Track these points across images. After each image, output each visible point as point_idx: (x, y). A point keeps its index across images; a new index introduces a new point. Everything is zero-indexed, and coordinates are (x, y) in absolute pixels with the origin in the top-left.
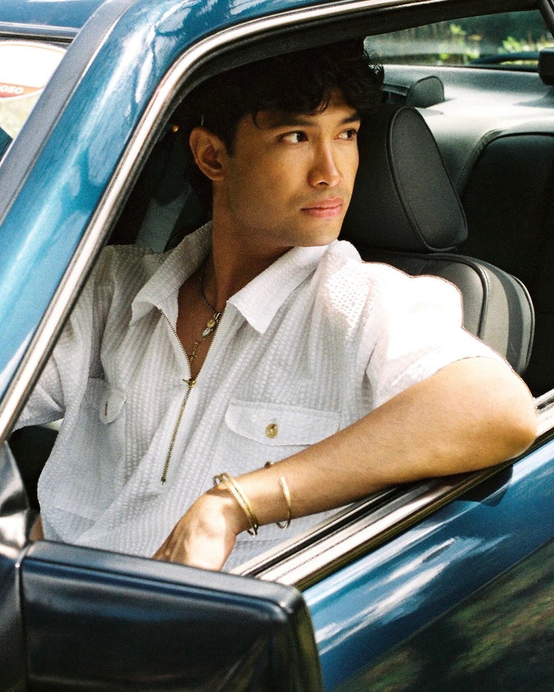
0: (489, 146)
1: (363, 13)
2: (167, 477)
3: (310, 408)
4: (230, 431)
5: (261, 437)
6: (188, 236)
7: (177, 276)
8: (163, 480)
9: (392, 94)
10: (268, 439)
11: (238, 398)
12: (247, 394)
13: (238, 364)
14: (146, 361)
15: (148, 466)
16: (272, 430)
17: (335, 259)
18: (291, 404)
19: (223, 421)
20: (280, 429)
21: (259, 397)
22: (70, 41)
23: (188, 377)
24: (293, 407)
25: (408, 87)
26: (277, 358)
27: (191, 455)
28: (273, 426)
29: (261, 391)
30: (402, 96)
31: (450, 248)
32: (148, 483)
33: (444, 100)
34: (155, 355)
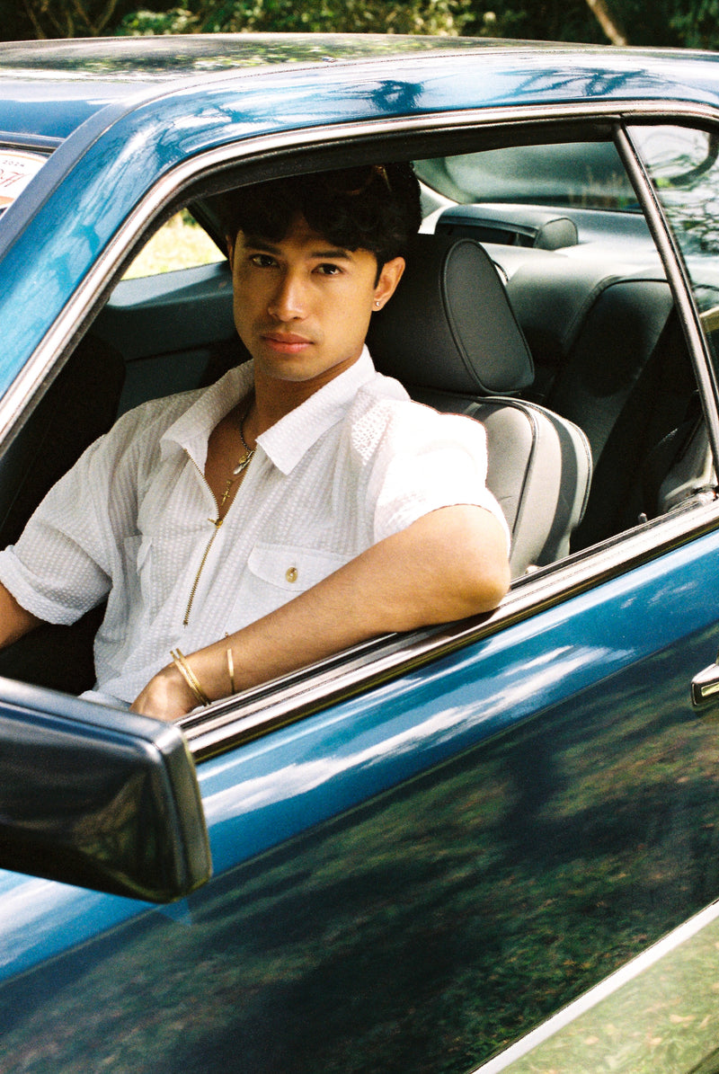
0: (607, 290)
1: (404, 134)
2: (189, 621)
3: (332, 552)
4: (252, 575)
5: (282, 582)
6: (231, 370)
7: (211, 414)
8: (186, 623)
9: (521, 235)
10: (288, 583)
11: (263, 541)
12: (270, 535)
13: (266, 505)
14: (171, 501)
15: (170, 608)
16: (292, 575)
17: (364, 396)
18: (313, 548)
19: (246, 565)
20: (300, 573)
21: (283, 539)
22: (51, 151)
23: (215, 518)
24: (313, 551)
25: (537, 228)
26: (303, 499)
27: (213, 599)
28: (293, 570)
29: (285, 533)
30: (530, 238)
31: (513, 392)
32: (170, 626)
33: (577, 243)
34: (180, 496)
